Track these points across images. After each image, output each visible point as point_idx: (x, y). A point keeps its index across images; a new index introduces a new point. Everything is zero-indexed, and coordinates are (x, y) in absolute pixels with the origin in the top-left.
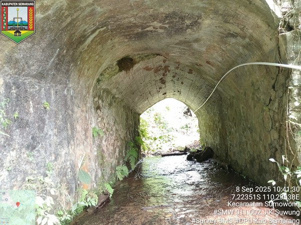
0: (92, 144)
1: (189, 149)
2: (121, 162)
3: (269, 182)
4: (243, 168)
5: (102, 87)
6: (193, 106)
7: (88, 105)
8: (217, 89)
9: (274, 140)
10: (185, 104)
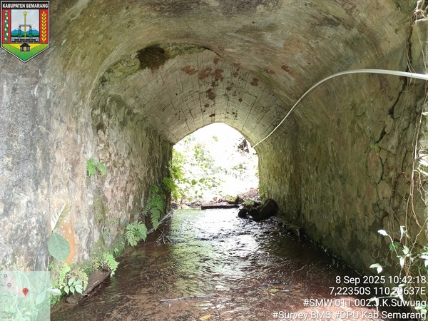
0: (85, 186)
1: (242, 201)
2: (137, 216)
3: (372, 266)
4: (324, 236)
5: (110, 93)
6: (253, 137)
7: (82, 120)
8: (292, 113)
9: (384, 198)
10: (242, 134)
